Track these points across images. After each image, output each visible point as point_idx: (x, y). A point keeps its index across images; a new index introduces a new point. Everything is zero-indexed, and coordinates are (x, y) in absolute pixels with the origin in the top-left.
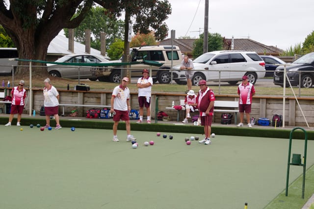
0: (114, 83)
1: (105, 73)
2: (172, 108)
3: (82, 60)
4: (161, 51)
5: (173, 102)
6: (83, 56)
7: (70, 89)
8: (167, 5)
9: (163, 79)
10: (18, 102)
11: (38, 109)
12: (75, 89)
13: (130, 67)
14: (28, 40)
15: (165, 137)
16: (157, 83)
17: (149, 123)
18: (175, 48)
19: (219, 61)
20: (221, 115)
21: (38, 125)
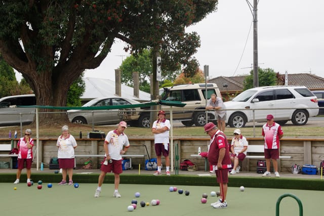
0: (143, 127)
1: (134, 117)
2: (199, 155)
3: (111, 103)
4: (196, 90)
5: (200, 148)
6: (111, 99)
7: (83, 138)
8: (195, 37)
9: (200, 121)
10: (24, 155)
11: (48, 161)
12: (88, 137)
13: (160, 108)
14: (44, 83)
15: (181, 193)
16: (194, 126)
17: (168, 174)
18: (212, 86)
19: (262, 98)
20: (256, 162)
21: (40, 181)
